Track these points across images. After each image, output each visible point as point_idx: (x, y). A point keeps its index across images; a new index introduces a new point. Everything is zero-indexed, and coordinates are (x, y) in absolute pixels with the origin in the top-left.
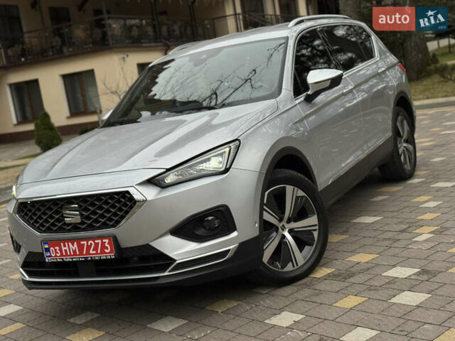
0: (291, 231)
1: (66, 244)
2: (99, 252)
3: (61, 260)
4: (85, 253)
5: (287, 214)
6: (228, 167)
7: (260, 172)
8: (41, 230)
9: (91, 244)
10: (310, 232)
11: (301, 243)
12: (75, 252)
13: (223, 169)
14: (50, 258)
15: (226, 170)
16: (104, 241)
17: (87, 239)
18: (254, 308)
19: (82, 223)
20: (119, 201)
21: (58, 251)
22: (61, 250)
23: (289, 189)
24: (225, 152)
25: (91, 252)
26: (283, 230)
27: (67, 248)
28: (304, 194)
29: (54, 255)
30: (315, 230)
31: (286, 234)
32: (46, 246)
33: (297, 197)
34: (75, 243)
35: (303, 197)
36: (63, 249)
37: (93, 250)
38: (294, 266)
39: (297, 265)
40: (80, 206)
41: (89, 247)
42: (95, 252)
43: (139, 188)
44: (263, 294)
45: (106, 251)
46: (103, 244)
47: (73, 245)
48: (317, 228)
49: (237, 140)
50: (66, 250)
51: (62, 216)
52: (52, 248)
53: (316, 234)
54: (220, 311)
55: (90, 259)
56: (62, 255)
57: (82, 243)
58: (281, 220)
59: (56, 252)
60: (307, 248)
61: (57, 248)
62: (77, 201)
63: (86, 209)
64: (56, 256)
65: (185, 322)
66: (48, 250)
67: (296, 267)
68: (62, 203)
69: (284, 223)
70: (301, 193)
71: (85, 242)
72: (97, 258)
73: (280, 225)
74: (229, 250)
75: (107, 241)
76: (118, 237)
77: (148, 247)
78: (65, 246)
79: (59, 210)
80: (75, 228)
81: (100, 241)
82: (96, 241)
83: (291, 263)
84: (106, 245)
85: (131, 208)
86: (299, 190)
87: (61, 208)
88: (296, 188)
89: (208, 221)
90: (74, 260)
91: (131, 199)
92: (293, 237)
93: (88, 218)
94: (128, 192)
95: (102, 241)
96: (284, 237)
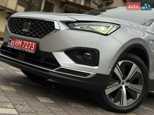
0: (126, 87)
1: (18, 40)
2: (29, 48)
3: (13, 48)
4: (23, 47)
5: (128, 77)
6: (108, 33)
7: (124, 45)
8: (12, 32)
9: (27, 43)
10: (136, 93)
11: (129, 96)
12: (19, 45)
13: (105, 33)
14: (9, 45)
15: (107, 35)
16: (33, 43)
17: (27, 40)
18: (90, 113)
19: (28, 33)
20: (48, 26)
21: (13, 43)
22: (15, 43)
23: (134, 66)
24: (110, 26)
25: (26, 47)
26: (122, 84)
27: (17, 42)
28: (141, 73)
29: (11, 45)
30: (139, 93)
31: (123, 87)
32: (10, 40)
33: (137, 72)
34: (21, 41)
35: (139, 73)
36: (16, 42)
37: (27, 47)
38: (120, 104)
39: (122, 105)
40: (31, 24)
41: (26, 44)
42: (27, 48)
43: (60, 23)
44: (98, 110)
45: (32, 48)
46: (32, 44)
47: (20, 42)
48: (140, 92)
49: (119, 25)
50: (16, 43)
51: (22, 27)
52: (12, 41)
53: (138, 95)
54: (73, 106)
55: (23, 50)
56: (14, 45)
57: (24, 42)
58: (124, 78)
59: (13, 44)
60: (131, 100)
61: (14, 41)
62: (30, 21)
63: (32, 26)
64: (12, 45)
65: (53, 102)
66: (10, 41)
67: (121, 106)
68: (25, 21)
69: (125, 81)
70: (139, 71)
71: (25, 42)
72: (26, 51)
73: (122, 81)
74: (90, 74)
75: (34, 44)
76: (39, 44)
77: (51, 54)
78: (17, 41)
79: (22, 24)
80: (25, 34)
81: (31, 43)
82: (30, 43)
83: (119, 102)
84: (33, 46)
85: (52, 31)
86: (139, 69)
87: (23, 23)
88: (138, 68)
89: (86, 55)
90: (18, 49)
91: (54, 27)
92: (126, 90)
93: (32, 31)
94: (53, 23)
95: (32, 43)
96: (122, 87)
